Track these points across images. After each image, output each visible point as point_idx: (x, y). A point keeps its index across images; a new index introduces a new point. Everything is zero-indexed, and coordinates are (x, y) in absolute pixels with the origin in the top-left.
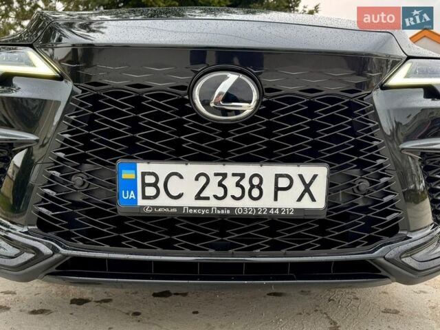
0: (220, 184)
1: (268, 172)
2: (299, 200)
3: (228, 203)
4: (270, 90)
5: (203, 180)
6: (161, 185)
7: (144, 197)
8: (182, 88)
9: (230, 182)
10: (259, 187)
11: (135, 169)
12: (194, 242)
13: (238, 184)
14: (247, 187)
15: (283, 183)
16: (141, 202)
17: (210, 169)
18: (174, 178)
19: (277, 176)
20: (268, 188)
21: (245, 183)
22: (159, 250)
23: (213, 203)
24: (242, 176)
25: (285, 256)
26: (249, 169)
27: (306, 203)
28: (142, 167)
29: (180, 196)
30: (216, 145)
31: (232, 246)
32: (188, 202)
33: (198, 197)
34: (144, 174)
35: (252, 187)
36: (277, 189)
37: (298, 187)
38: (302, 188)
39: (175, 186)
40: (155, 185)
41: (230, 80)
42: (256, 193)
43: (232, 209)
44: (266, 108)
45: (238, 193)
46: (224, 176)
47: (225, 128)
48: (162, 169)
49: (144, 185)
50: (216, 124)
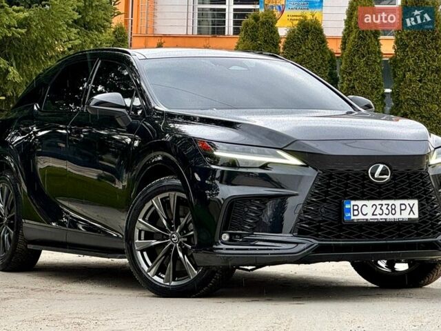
0: (381, 209)
1: (398, 203)
2: (409, 214)
3: (384, 216)
4: (395, 170)
5: (374, 207)
6: (359, 210)
7: (354, 215)
8: (364, 171)
9: (384, 207)
10: (394, 209)
11: (350, 203)
12: (370, 236)
13: (387, 209)
14: (390, 209)
15: (403, 207)
16: (353, 218)
17: (377, 202)
18: (364, 206)
19: (401, 204)
20: (398, 209)
21: (389, 208)
22: (357, 239)
23: (379, 217)
24: (388, 205)
25: (404, 239)
26: (391, 202)
27: (412, 216)
28: (353, 202)
29: (366, 214)
30: (377, 193)
31: (384, 236)
32: (369, 217)
33: (373, 215)
34: (353, 206)
35: (392, 209)
36: (401, 210)
37: (408, 209)
38: (410, 209)
39: (365, 210)
40: (357, 210)
41: (381, 167)
42: (393, 212)
43: (386, 219)
44: (394, 177)
45: (387, 212)
46: (382, 205)
47: (380, 185)
48: (360, 203)
49: (354, 210)
50: (377, 184)
